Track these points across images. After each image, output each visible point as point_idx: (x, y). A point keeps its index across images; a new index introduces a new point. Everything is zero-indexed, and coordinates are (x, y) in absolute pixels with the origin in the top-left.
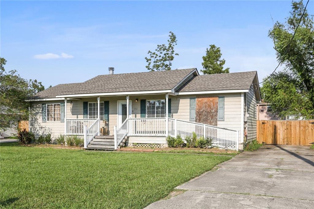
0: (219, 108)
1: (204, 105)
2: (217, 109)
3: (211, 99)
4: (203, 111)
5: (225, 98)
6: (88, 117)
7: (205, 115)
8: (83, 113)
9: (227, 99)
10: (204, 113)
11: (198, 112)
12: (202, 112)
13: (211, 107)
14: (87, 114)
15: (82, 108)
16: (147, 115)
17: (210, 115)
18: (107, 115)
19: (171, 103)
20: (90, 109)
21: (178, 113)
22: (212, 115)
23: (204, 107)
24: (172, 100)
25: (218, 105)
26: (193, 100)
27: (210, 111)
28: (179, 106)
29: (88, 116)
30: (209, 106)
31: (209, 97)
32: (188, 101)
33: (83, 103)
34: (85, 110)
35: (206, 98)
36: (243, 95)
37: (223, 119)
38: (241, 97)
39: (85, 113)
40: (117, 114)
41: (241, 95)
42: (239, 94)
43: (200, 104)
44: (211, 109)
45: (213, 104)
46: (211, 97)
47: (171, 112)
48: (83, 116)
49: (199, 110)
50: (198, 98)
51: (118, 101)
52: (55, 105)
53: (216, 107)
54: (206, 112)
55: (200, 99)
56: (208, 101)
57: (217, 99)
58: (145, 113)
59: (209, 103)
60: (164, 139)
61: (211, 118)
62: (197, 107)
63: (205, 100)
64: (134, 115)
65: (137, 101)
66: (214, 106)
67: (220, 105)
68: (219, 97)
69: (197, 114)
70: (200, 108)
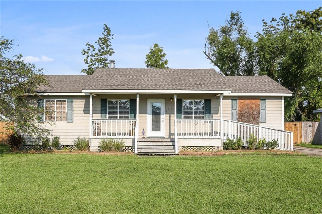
0: (261, 110)
1: (247, 107)
2: (259, 111)
3: (253, 101)
4: (245, 112)
5: (267, 101)
6: (108, 117)
7: (248, 117)
8: (100, 112)
9: (268, 102)
10: (246, 115)
11: (240, 113)
12: (244, 114)
13: (253, 109)
14: (106, 113)
15: (100, 106)
16: (183, 116)
17: (252, 117)
18: (134, 114)
19: (211, 103)
20: (111, 108)
21: (218, 114)
22: (254, 117)
23: (246, 109)
24: (211, 100)
25: (260, 107)
26: (234, 102)
27: (253, 113)
28: (219, 107)
29: (108, 115)
30: (252, 108)
31: (251, 99)
32: (229, 102)
33: (100, 100)
34: (103, 108)
35: (248, 99)
36: (283, 98)
37: (265, 121)
38: (282, 100)
39: (103, 112)
40: (146, 114)
41: (282, 99)
42: (279, 98)
43: (242, 105)
44: (254, 111)
45: (255, 106)
46: (254, 99)
47: (211, 113)
48: (100, 115)
49: (241, 112)
50: (240, 99)
51: (147, 99)
52: (57, 101)
53: (258, 109)
54: (248, 113)
55: (242, 101)
56: (251, 103)
57: (259, 102)
58: (181, 113)
59: (251, 105)
60: (220, 141)
61: (253, 120)
62: (239, 108)
63: (247, 101)
64: (168, 115)
65: (172, 99)
66: (256, 108)
67: (262, 108)
68: (261, 100)
69: (239, 116)
70: (242, 109)
